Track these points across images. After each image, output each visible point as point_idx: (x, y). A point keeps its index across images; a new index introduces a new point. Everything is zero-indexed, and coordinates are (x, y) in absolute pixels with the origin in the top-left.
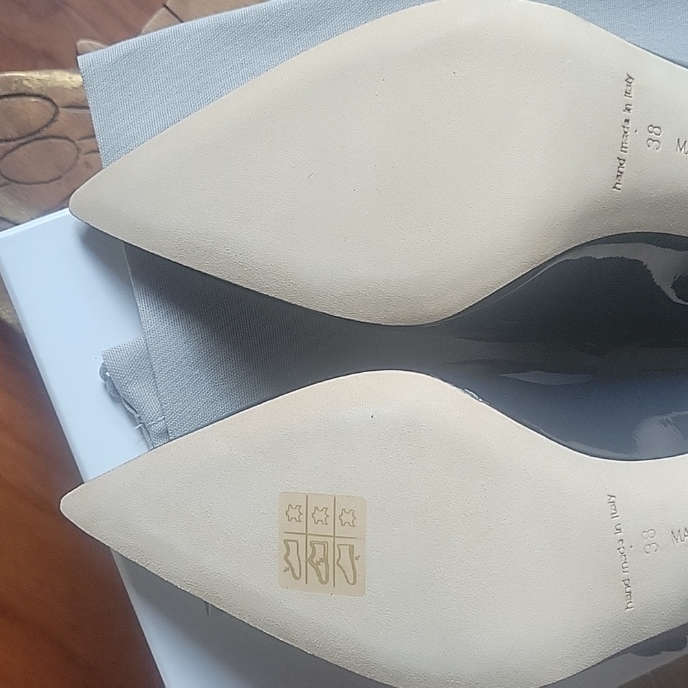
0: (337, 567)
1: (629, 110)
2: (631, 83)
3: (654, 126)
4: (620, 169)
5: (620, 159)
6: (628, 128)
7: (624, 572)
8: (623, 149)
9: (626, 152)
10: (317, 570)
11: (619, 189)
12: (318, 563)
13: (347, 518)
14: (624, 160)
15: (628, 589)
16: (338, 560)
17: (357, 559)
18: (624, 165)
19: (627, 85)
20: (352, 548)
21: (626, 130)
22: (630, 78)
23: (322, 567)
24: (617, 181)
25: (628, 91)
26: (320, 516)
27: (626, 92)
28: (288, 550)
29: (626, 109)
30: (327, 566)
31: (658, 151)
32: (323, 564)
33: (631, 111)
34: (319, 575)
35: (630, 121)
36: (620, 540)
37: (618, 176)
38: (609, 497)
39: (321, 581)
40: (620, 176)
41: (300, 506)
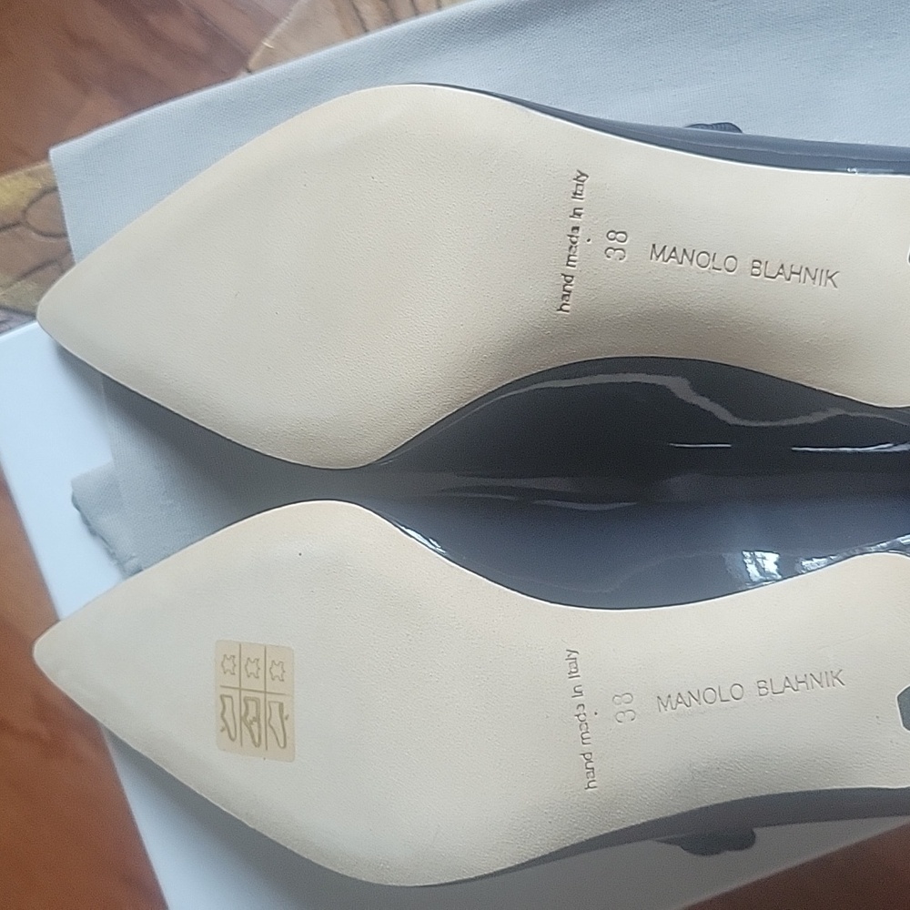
0: (269, 729)
1: (579, 215)
2: (583, 181)
3: (617, 231)
4: (568, 287)
5: (566, 276)
6: (577, 237)
7: (583, 743)
8: (570, 263)
9: (574, 266)
10: (251, 731)
11: (567, 311)
12: (251, 723)
13: (277, 671)
14: (572, 277)
15: (589, 765)
16: (270, 719)
17: (287, 718)
18: (573, 283)
19: (578, 185)
20: (281, 705)
21: (574, 239)
22: (583, 175)
23: (255, 727)
24: (564, 302)
25: (578, 192)
26: (252, 668)
27: (575, 194)
28: (224, 707)
29: (575, 213)
30: (259, 727)
31: (621, 261)
32: (256, 724)
33: (582, 216)
34: (253, 736)
35: (580, 229)
36: (579, 705)
37: (564, 295)
38: (569, 653)
39: (254, 742)
40: (568, 295)
41: (234, 657)
